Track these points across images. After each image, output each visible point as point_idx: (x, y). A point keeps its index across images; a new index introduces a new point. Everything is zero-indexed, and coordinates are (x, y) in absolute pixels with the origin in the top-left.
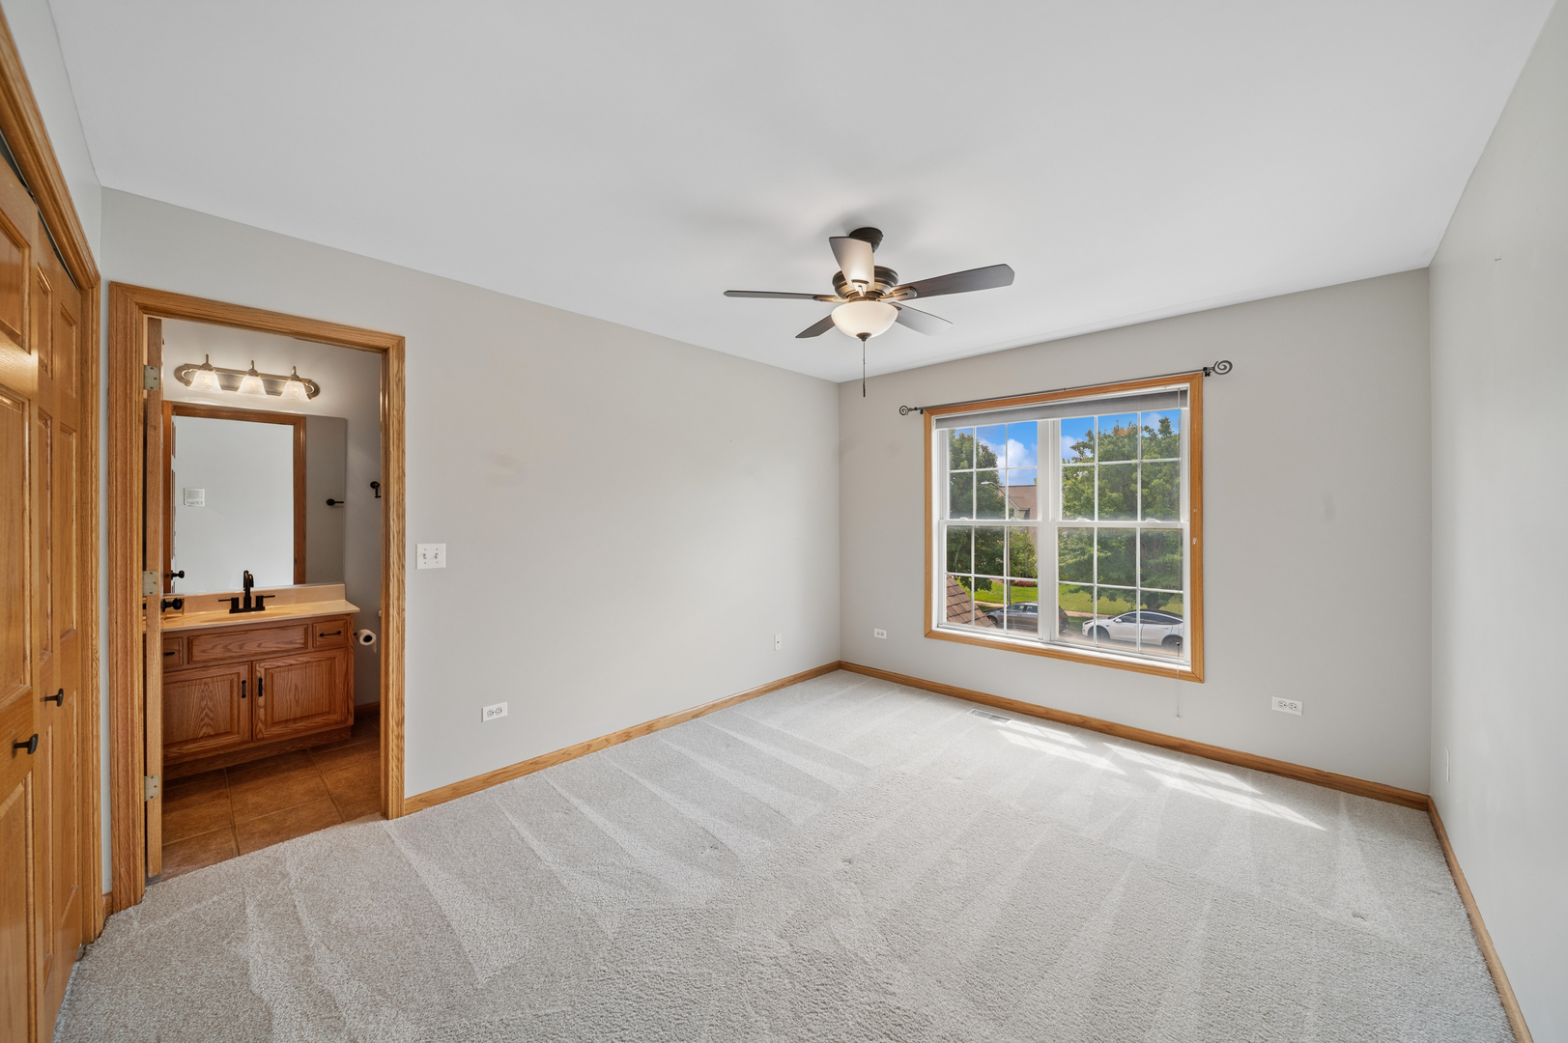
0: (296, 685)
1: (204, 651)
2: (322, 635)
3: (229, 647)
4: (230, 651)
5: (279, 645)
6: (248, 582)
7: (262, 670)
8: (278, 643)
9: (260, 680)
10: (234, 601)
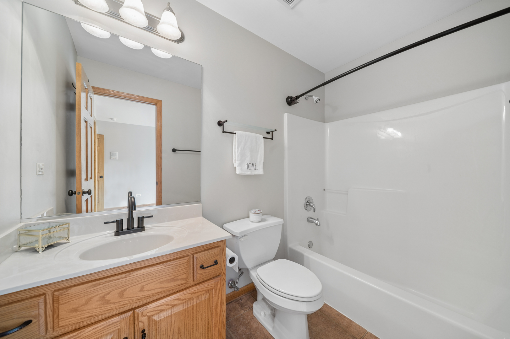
0: (179, 328)
1: (75, 310)
2: (202, 267)
3: (108, 297)
4: (108, 302)
5: (162, 285)
6: (132, 206)
7: (145, 319)
8: (162, 282)
9: (143, 331)
10: (119, 223)
